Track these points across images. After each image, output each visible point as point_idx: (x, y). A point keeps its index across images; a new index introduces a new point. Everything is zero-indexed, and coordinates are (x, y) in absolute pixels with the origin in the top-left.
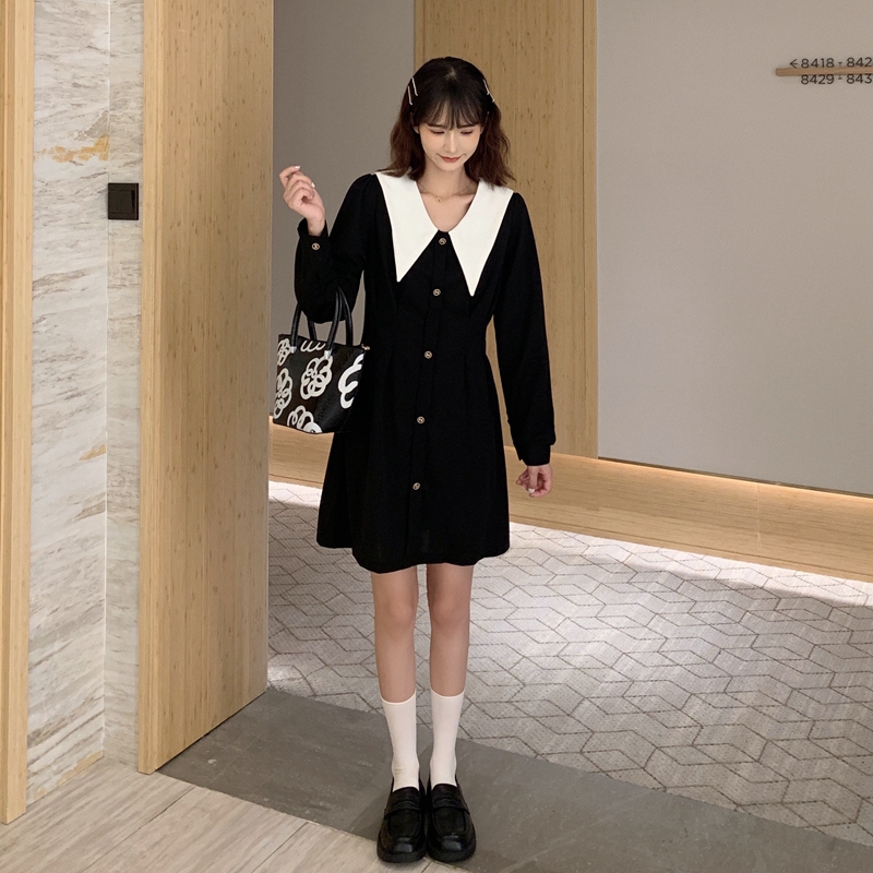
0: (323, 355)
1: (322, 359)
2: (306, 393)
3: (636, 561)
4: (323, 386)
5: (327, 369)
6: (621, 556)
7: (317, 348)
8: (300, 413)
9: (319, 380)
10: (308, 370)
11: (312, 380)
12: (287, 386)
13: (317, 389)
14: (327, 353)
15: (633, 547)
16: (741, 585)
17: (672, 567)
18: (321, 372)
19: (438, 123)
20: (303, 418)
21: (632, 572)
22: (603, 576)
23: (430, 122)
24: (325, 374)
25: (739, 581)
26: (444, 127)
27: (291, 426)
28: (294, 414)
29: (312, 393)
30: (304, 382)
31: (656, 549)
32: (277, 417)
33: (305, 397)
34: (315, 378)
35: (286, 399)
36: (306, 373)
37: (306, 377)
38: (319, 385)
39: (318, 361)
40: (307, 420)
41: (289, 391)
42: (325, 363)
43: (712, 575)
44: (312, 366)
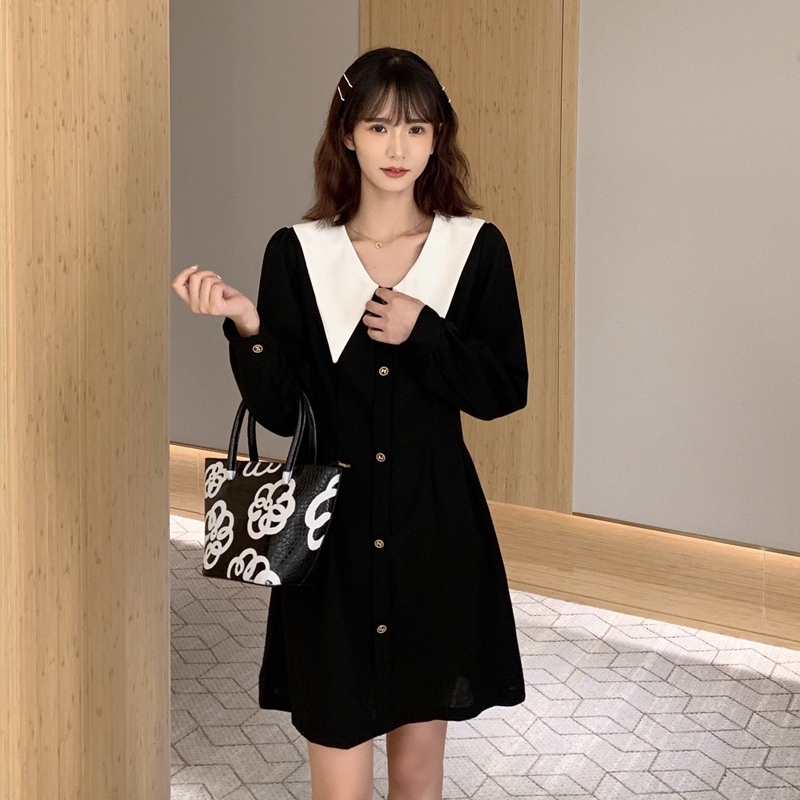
0: (281, 478)
1: (279, 484)
2: (256, 529)
3: (615, 636)
4: (283, 520)
5: (288, 496)
6: (599, 629)
7: (268, 470)
8: (248, 559)
9: (276, 512)
10: (257, 500)
11: (264, 512)
12: (226, 522)
13: (274, 524)
14: (286, 475)
15: (612, 616)
16: (743, 673)
17: (660, 646)
18: (279, 500)
19: (380, 116)
20: (252, 565)
21: (614, 652)
22: (577, 657)
23: (367, 116)
24: (285, 504)
25: (740, 667)
26: (388, 121)
27: (234, 577)
28: (238, 560)
29: (266, 530)
30: (253, 516)
31: (640, 619)
32: (209, 567)
33: (255, 536)
34: (270, 509)
35: (224, 542)
36: (255, 504)
37: (255, 509)
38: (276, 518)
39: (272, 488)
40: (260, 567)
41: (229, 530)
42: (285, 488)
43: (708, 658)
44: (264, 494)
